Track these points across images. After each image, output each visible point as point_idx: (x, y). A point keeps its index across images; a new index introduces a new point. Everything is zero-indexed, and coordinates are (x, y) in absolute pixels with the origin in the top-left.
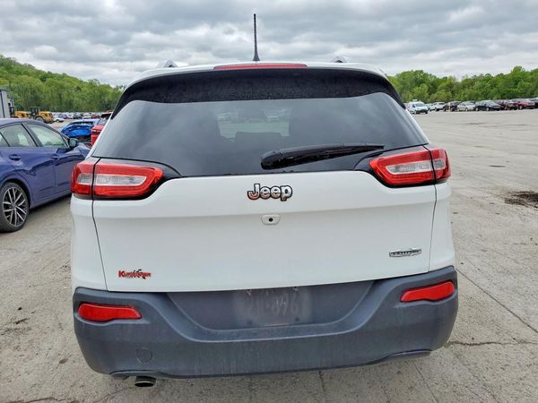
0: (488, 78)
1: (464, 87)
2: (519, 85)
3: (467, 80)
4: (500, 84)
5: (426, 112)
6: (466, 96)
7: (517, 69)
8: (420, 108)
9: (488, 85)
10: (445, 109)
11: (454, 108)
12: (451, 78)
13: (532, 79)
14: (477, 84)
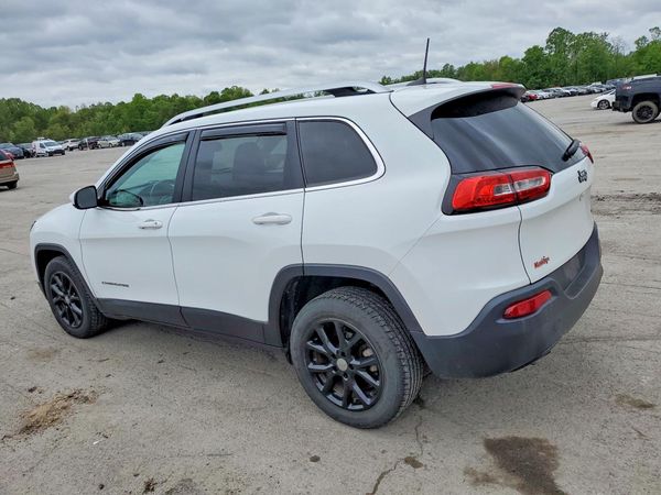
0: (109, 107)
1: (83, 119)
2: (145, 115)
3: (84, 110)
4: (125, 115)
5: (61, 152)
6: (89, 130)
7: (138, 97)
8: (54, 148)
9: (111, 115)
10: (82, 147)
11: (94, 146)
12: (63, 108)
13: (157, 107)
14: (99, 115)
